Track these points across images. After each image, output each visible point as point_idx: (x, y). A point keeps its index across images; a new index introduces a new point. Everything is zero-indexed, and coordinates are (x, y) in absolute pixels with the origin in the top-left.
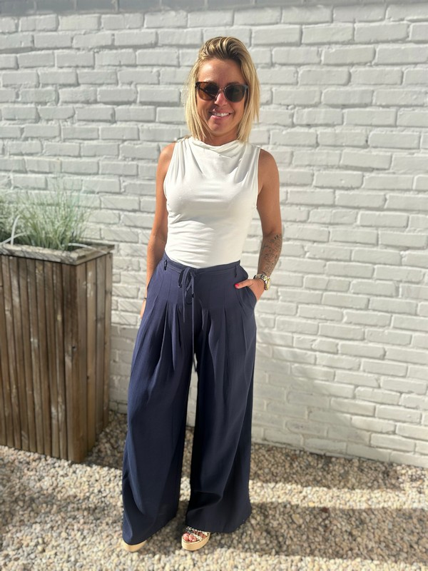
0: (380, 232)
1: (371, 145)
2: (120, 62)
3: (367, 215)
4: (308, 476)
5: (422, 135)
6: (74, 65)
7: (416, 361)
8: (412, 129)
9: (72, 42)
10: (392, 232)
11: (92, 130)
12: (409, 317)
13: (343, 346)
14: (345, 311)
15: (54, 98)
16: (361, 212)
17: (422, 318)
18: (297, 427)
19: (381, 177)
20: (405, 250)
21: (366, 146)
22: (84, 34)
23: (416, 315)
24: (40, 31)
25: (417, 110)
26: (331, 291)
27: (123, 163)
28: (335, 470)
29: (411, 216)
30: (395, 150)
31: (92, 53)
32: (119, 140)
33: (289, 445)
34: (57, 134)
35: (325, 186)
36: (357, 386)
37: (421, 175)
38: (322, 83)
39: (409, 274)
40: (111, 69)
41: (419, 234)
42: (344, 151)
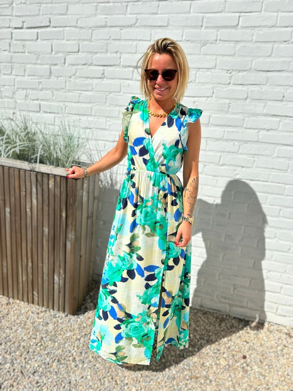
2: (110, 37)
6: (78, 38)
9: (77, 23)
11: (88, 85)
15: (62, 62)
16: (278, 148)
18: (225, 298)
22: (86, 18)
24: (55, 14)
27: (109, 108)
31: (91, 31)
32: (107, 92)
33: (219, 311)
34: (63, 86)
35: (252, 127)
38: (253, 55)
40: (104, 42)
42: (268, 104)
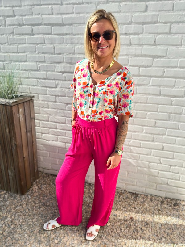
0: (161, 89)
1: (157, 44)
2: (33, 3)
3: (155, 80)
4: (126, 202)
5: (183, 37)
6: (11, 5)
7: (178, 151)
8: (178, 35)
10: (167, 88)
11: (22, 39)
12: (175, 130)
13: (143, 143)
14: (144, 127)
15: (3, 23)
16: (152, 79)
17: (181, 131)
19: (162, 60)
20: (173, 98)
21: (155, 44)
23: (178, 129)
25: (181, 25)
27: (38, 55)
28: (139, 200)
29: (177, 80)
30: (169, 46)
32: (35, 44)
34: (6, 41)
35: (134, 65)
36: (150, 162)
37: (182, 59)
38: (132, 11)
39: (175, 109)
40: (29, 7)
41: (181, 89)
42: (144, 47)
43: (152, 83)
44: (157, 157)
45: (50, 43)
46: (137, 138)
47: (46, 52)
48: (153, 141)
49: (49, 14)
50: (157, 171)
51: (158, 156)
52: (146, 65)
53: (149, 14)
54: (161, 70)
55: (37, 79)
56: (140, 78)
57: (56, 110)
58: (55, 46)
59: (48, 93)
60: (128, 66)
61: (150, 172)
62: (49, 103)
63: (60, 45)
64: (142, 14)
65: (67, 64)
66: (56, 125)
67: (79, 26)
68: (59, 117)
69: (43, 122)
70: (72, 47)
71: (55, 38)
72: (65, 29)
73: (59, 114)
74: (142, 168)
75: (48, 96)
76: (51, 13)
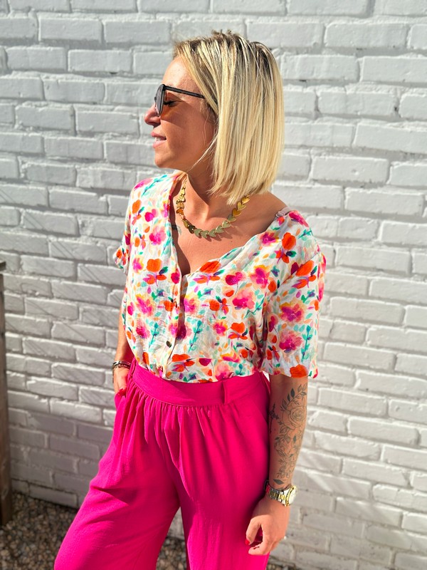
0: (414, 255)
1: (402, 116)
3: (394, 226)
13: (354, 423)
14: (358, 372)
16: (384, 223)
19: (417, 167)
21: (396, 115)
26: (337, 340)
27: (21, 134)
32: (14, 99)
35: (327, 179)
36: (375, 483)
38: (324, 13)
42: (359, 124)
43: (383, 237)
44: (398, 468)
45: (61, 97)
46: (333, 405)
47: (47, 126)
48: (385, 416)
49: (58, 12)
50: (399, 510)
51: (400, 464)
52: (367, 181)
53: (379, 23)
54: (415, 197)
55: (17, 208)
56: (346, 218)
57: (74, 304)
58: (76, 109)
59: (50, 252)
60: (308, 180)
61: (376, 511)
62: (54, 281)
63: (94, 107)
64: (355, 23)
65: (114, 166)
66: (75, 350)
67: (152, 50)
68: (85, 326)
69: (30, 338)
70: (129, 114)
71: (76, 84)
72: (109, 59)
73: (83, 315)
74: (349, 500)
75: (50, 259)
76: (66, 8)
